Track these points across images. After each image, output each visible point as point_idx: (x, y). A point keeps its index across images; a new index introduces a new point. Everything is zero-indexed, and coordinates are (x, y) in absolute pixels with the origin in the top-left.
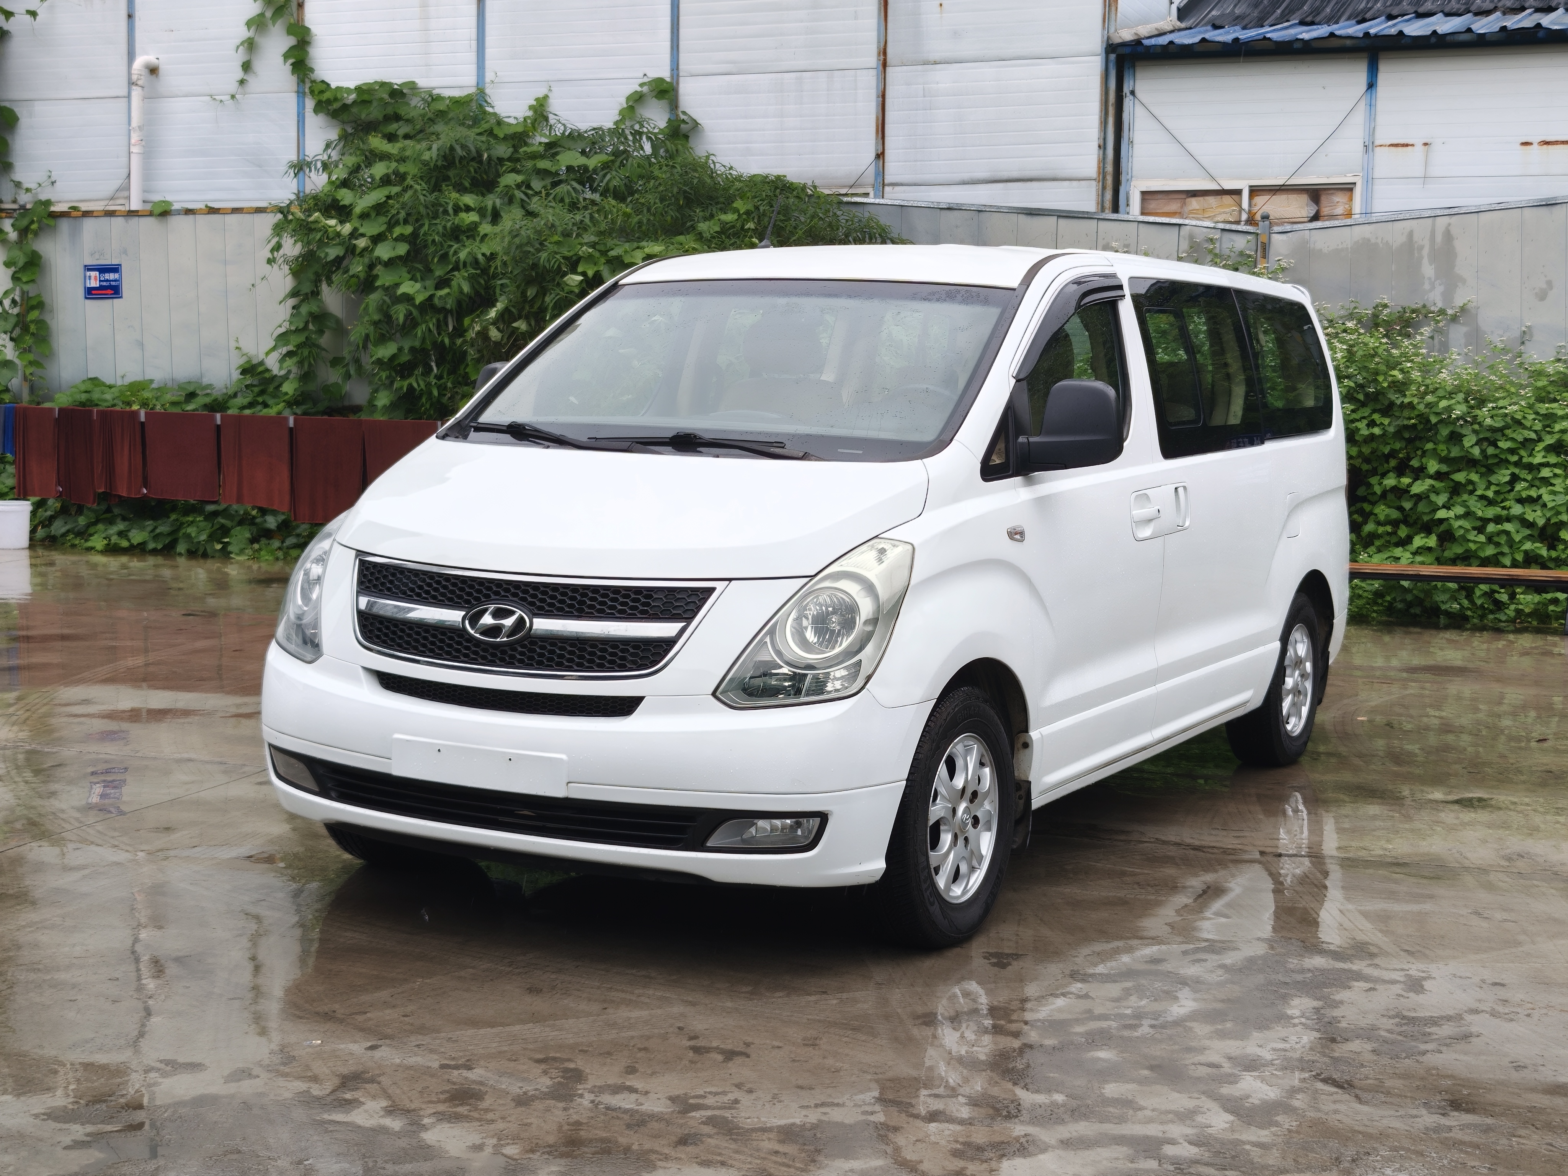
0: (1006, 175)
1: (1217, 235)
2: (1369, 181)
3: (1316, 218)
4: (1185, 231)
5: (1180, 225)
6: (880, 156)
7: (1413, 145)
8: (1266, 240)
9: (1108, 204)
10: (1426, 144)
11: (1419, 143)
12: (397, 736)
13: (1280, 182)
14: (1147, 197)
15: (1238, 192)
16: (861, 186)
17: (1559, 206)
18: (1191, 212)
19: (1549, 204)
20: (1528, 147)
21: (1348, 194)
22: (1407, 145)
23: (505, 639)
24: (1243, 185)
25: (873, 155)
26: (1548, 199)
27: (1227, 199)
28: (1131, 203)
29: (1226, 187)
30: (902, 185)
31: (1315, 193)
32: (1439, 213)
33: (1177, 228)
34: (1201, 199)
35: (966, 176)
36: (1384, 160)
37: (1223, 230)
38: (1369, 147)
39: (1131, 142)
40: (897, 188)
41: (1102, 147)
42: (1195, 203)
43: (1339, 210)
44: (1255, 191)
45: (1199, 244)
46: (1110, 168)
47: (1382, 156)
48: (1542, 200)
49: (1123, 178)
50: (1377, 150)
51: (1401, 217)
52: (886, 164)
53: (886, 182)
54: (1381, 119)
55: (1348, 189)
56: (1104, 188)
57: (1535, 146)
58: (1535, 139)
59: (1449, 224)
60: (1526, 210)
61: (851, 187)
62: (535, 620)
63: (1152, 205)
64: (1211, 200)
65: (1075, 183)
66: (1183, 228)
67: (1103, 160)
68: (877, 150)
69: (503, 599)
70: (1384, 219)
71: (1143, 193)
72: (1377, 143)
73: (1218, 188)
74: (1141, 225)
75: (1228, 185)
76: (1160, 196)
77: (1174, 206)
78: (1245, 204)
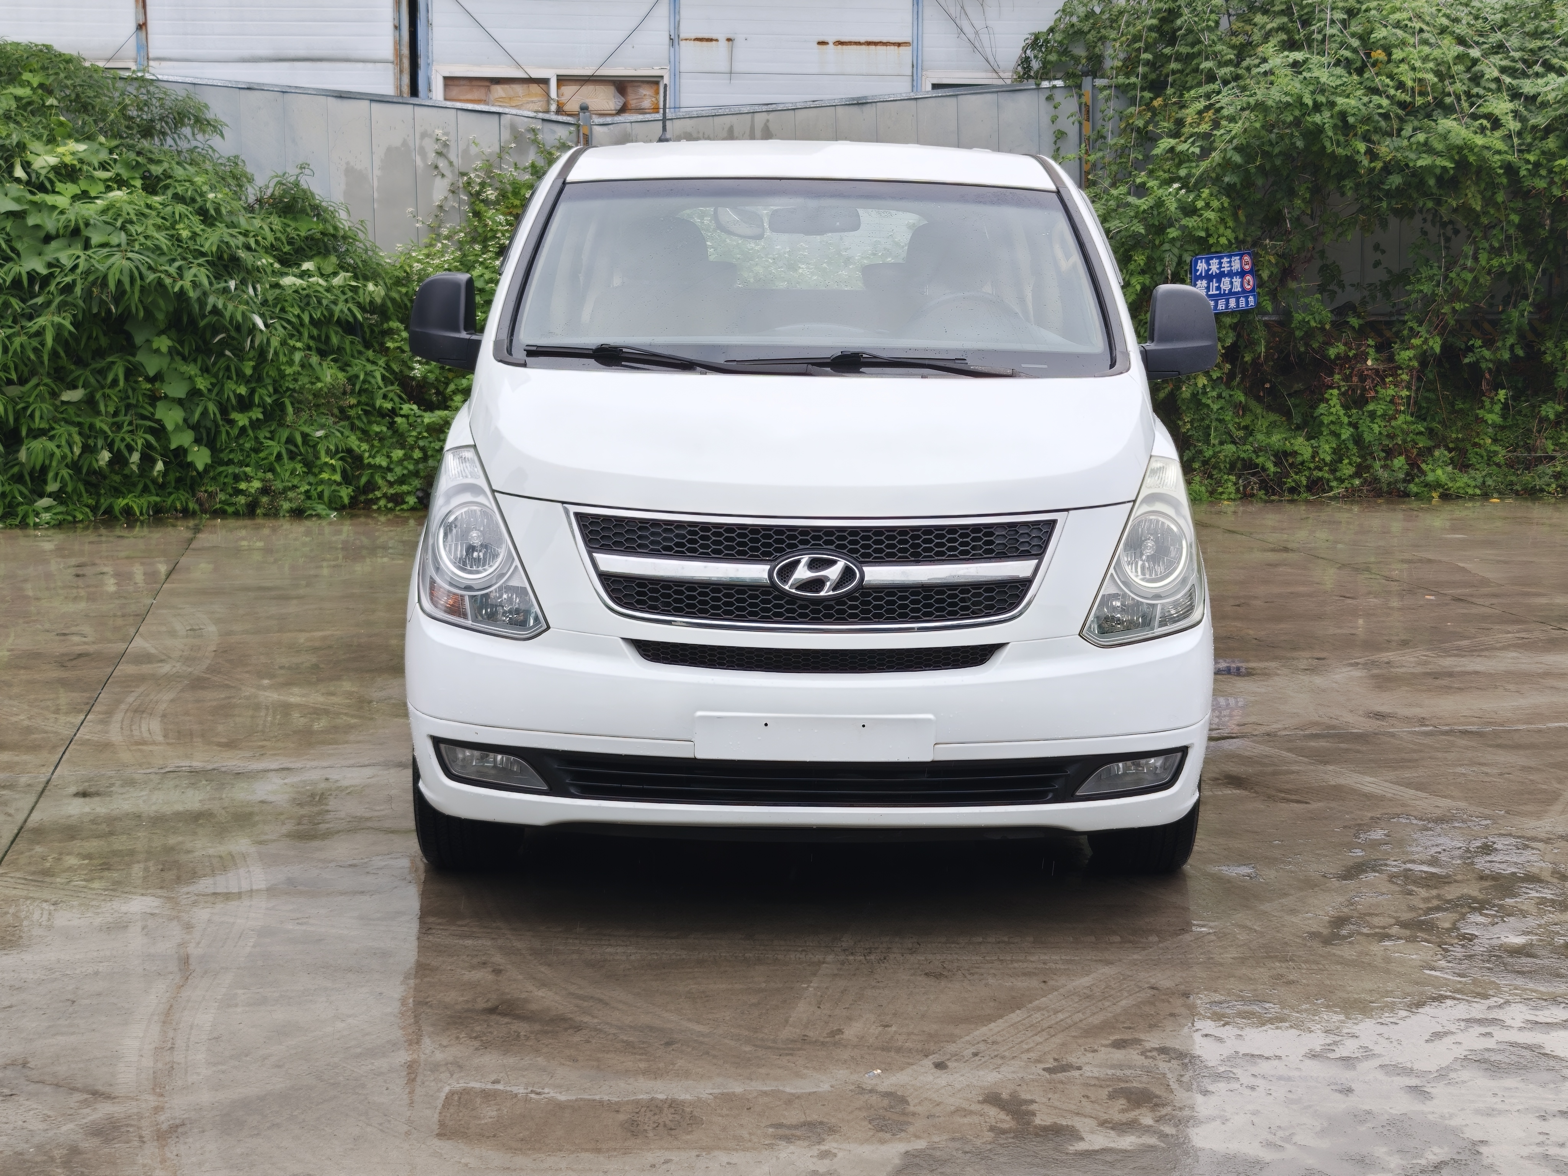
0: (292, 53)
1: (539, 126)
2: (676, 74)
3: (623, 110)
4: (505, 120)
5: (499, 114)
6: (142, 27)
7: (717, 40)
8: (587, 132)
9: (406, 89)
10: (729, 40)
11: (722, 39)
12: (699, 713)
13: (588, 72)
14: (450, 83)
15: (545, 81)
16: (121, 59)
17: (869, 106)
18: (497, 100)
19: (860, 103)
20: (824, 47)
21: (655, 87)
22: (711, 40)
23: (831, 593)
24: (551, 74)
25: (132, 26)
26: (859, 98)
27: (535, 88)
28: (433, 88)
29: (534, 76)
30: (170, 60)
31: (621, 85)
32: (757, 108)
33: (496, 117)
34: (506, 86)
35: (246, 53)
36: (689, 53)
37: (543, 120)
38: (674, 40)
39: (429, 24)
40: (164, 64)
41: (397, 28)
42: (499, 91)
43: (647, 104)
44: (562, 80)
45: (521, 134)
46: (406, 51)
47: (687, 50)
48: (853, 99)
49: (422, 62)
50: (683, 43)
51: (721, 112)
52: (150, 36)
53: (151, 56)
54: (685, 13)
55: (654, 82)
56: (401, 71)
57: (831, 45)
58: (831, 39)
59: (768, 121)
60: (839, 109)
61: (109, 60)
62: (866, 569)
63: (454, 92)
64: (518, 88)
65: (370, 65)
66: (503, 117)
67: (398, 43)
68: (136, 19)
69: (816, 548)
70: (704, 113)
71: (446, 79)
72: (682, 36)
73: (525, 76)
74: (459, 112)
75: (536, 74)
76: (462, 82)
77: (476, 94)
78: (553, 94)
